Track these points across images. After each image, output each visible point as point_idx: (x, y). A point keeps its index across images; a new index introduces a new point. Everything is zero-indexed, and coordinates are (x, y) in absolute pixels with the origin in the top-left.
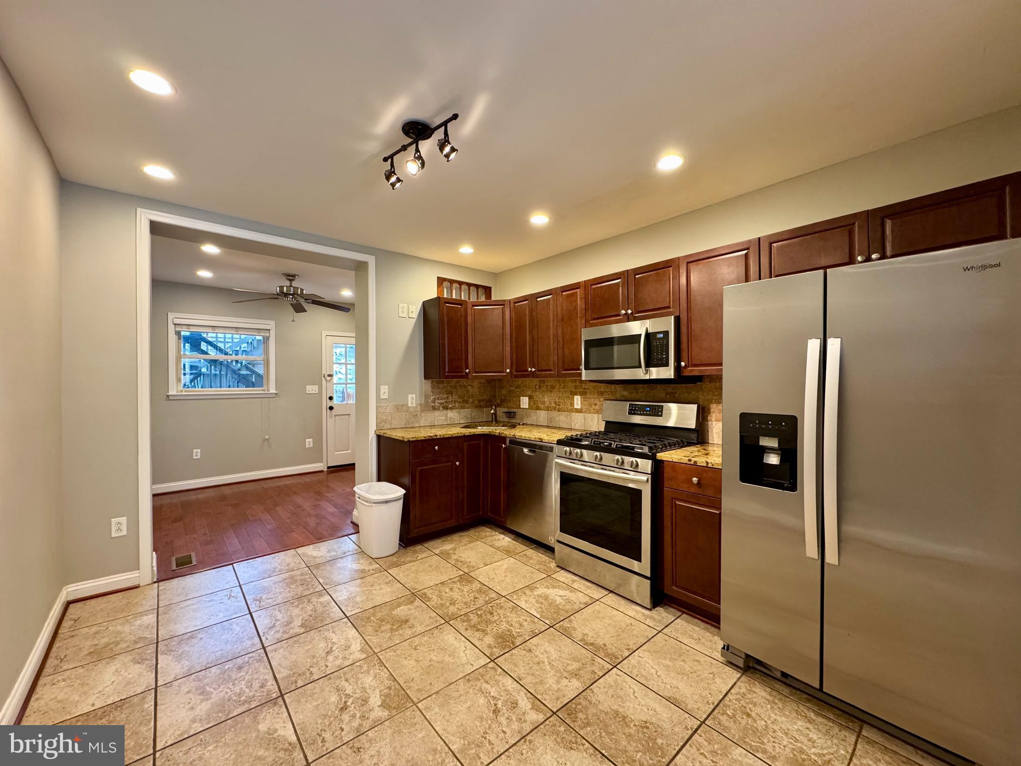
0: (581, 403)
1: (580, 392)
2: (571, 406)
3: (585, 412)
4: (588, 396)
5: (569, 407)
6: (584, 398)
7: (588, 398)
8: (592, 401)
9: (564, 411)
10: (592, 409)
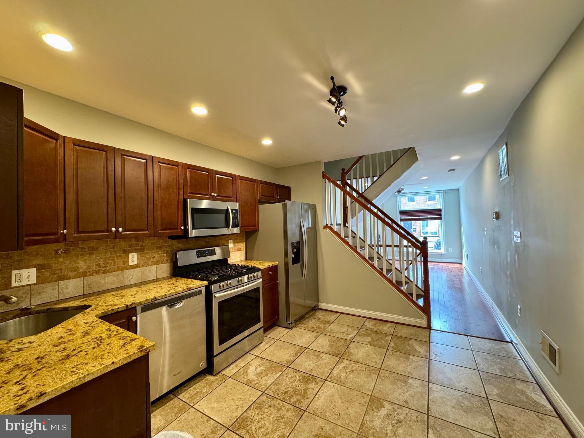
0: (138, 259)
1: (136, 250)
2: (124, 264)
3: (143, 266)
4: (145, 252)
5: (121, 265)
6: (141, 254)
7: (145, 254)
8: (150, 255)
9: (115, 271)
10: (150, 262)
